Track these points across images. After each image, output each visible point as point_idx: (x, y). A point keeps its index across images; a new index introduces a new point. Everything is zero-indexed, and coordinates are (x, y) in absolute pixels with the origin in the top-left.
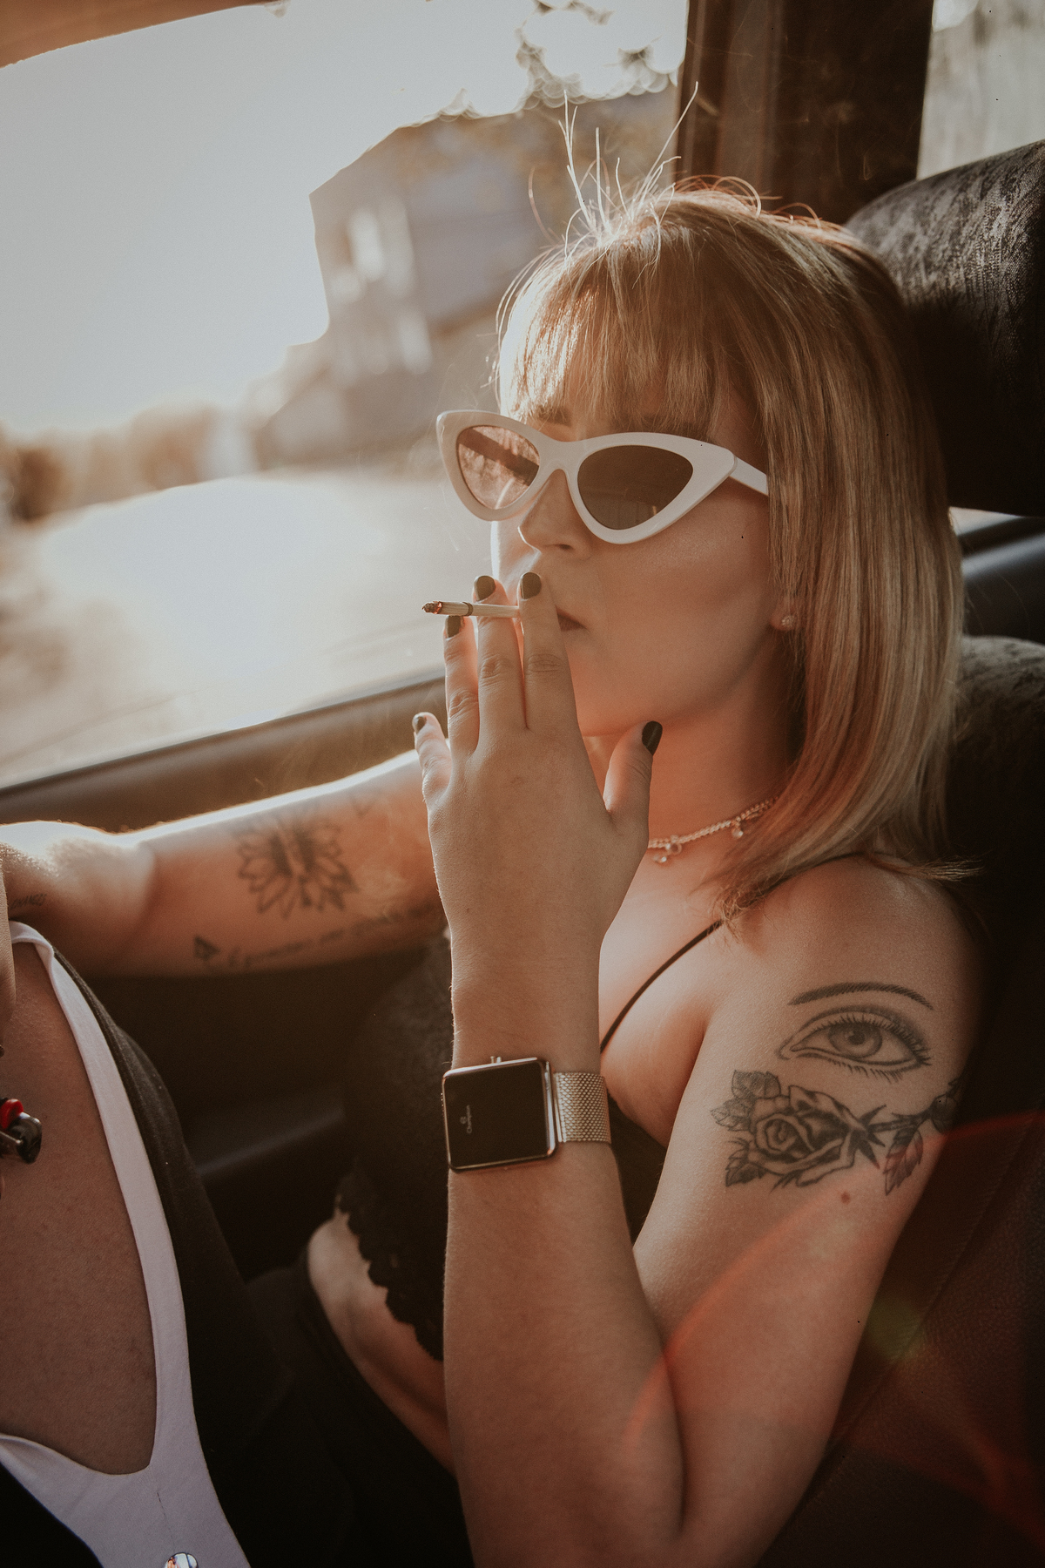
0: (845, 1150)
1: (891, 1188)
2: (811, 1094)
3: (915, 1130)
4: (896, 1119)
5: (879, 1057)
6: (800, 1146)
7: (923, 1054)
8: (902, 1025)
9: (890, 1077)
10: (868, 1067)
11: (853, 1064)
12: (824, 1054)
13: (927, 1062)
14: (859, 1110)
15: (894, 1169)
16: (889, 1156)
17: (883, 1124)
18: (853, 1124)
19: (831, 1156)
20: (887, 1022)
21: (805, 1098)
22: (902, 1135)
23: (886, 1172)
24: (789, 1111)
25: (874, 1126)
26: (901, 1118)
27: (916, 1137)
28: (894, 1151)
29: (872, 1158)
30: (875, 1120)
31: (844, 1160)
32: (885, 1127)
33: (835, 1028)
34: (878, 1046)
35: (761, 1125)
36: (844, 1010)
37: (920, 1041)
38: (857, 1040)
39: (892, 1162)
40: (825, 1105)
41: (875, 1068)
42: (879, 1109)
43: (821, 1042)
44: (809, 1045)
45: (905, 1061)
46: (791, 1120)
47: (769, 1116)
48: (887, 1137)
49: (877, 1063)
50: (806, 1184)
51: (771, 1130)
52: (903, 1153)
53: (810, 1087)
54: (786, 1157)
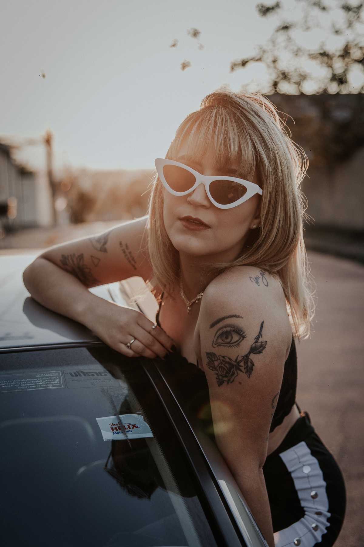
0: (235, 371)
1: (249, 376)
2: (223, 357)
3: (248, 358)
4: (242, 358)
5: (233, 341)
6: (227, 373)
7: (244, 334)
8: (236, 328)
9: (237, 346)
10: (231, 345)
11: (228, 345)
12: (222, 344)
13: (245, 336)
14: (234, 359)
15: (247, 371)
16: (245, 369)
17: (240, 361)
18: (234, 363)
19: (233, 374)
20: (232, 329)
21: (223, 359)
22: (245, 362)
23: (246, 373)
24: (221, 363)
25: (238, 362)
26: (243, 357)
27: (249, 360)
28: (245, 367)
29: (241, 371)
30: (238, 361)
31: (236, 374)
32: (241, 361)
33: (221, 335)
34: (232, 337)
35: (218, 368)
36: (221, 328)
37: (242, 331)
38: (227, 338)
39: (246, 370)
40: (227, 360)
41: (233, 344)
42: (238, 357)
43: (220, 341)
44: (218, 342)
45: (239, 339)
46: (223, 365)
47: (218, 365)
48: (242, 364)
49: (233, 343)
50: (232, 382)
51: (220, 369)
52: (248, 366)
53: (223, 355)
54: (226, 376)
